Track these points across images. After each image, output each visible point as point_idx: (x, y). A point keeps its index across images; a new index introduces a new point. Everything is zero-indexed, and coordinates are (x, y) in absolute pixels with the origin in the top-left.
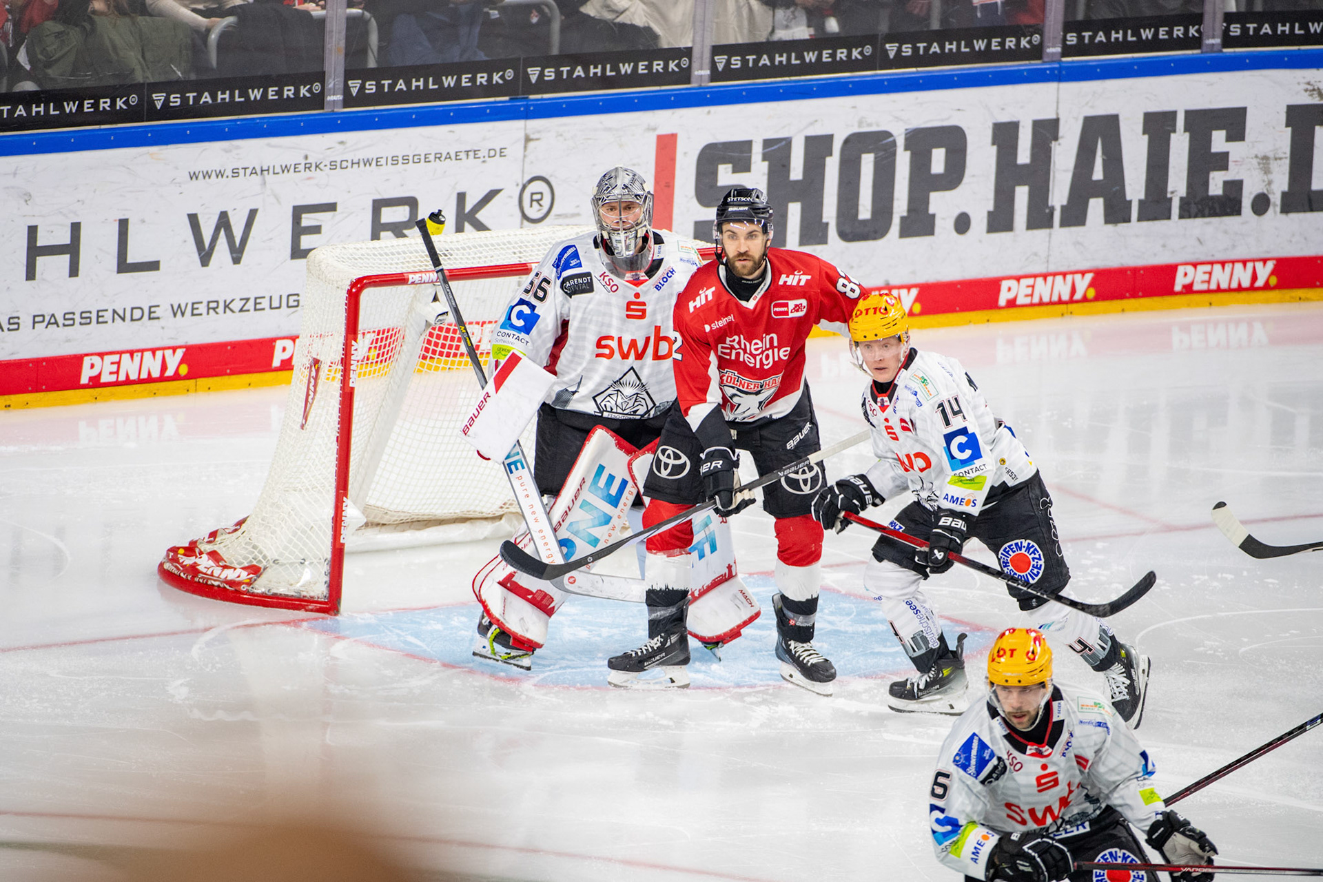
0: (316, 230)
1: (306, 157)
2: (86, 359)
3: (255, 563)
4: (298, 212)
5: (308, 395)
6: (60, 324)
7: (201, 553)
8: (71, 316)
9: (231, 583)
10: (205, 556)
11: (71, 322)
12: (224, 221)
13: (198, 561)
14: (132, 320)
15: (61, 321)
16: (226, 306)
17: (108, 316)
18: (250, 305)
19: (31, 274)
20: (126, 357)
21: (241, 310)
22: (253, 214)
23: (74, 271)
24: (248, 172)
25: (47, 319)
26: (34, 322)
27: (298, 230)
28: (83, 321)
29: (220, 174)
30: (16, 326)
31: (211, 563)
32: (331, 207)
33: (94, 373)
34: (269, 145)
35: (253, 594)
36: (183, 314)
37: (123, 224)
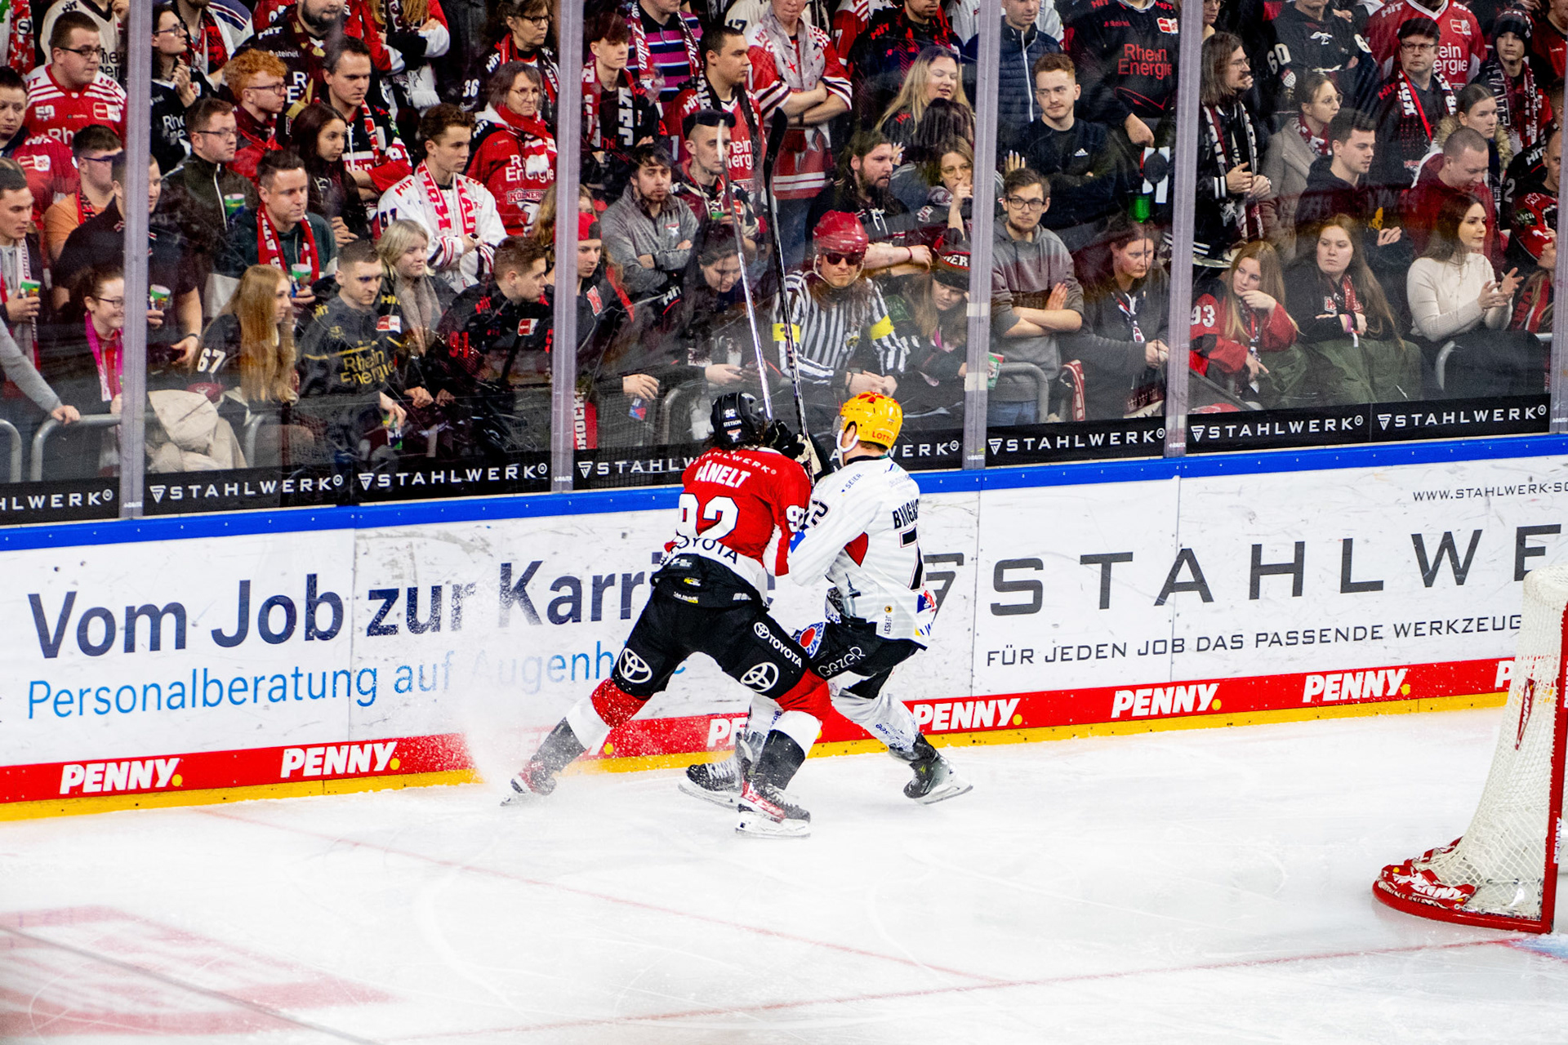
0: (1540, 551)
1: (1531, 479)
2: (1308, 677)
3: (1468, 882)
4: (1523, 533)
5: (1522, 715)
6: (1284, 643)
7: (1416, 872)
8: (1294, 635)
9: (1445, 902)
10: (1419, 875)
11: (1294, 641)
12: (1448, 542)
13: (1412, 880)
14: (1355, 639)
15: (1284, 640)
16: (1449, 627)
17: (1331, 635)
18: (1473, 626)
19: (1255, 593)
20: (1349, 676)
21: (1464, 631)
22: (1477, 534)
23: (1297, 590)
24: (1473, 493)
25: (1270, 637)
26: (1258, 641)
27: (1522, 552)
28: (1306, 640)
29: (1444, 495)
30: (1239, 645)
31: (1425, 882)
32: (1555, 529)
33: (1317, 691)
34: (1494, 467)
35: (1466, 913)
36: (1406, 634)
37: (1348, 544)
